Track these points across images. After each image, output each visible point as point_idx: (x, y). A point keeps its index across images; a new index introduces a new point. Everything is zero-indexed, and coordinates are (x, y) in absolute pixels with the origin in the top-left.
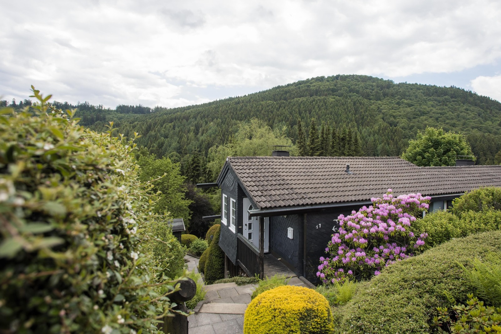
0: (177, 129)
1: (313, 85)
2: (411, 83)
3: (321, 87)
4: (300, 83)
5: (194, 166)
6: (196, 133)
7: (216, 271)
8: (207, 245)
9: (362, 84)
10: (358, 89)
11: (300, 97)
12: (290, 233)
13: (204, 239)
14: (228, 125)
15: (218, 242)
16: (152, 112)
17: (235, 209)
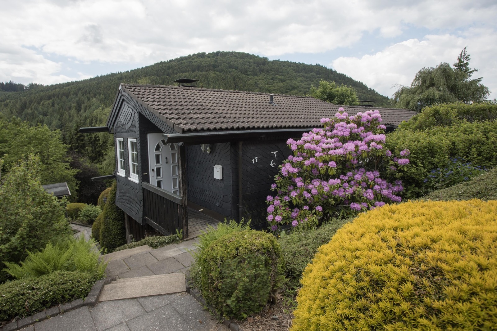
0: (57, 107)
1: (195, 60)
2: (283, 61)
3: (203, 63)
4: (182, 59)
5: (78, 136)
6: (79, 109)
7: (115, 238)
8: (100, 211)
9: (241, 61)
10: (236, 65)
11: (183, 72)
12: (218, 173)
13: (96, 204)
14: (112, 100)
15: (114, 202)
16: (26, 89)
17: (137, 151)
